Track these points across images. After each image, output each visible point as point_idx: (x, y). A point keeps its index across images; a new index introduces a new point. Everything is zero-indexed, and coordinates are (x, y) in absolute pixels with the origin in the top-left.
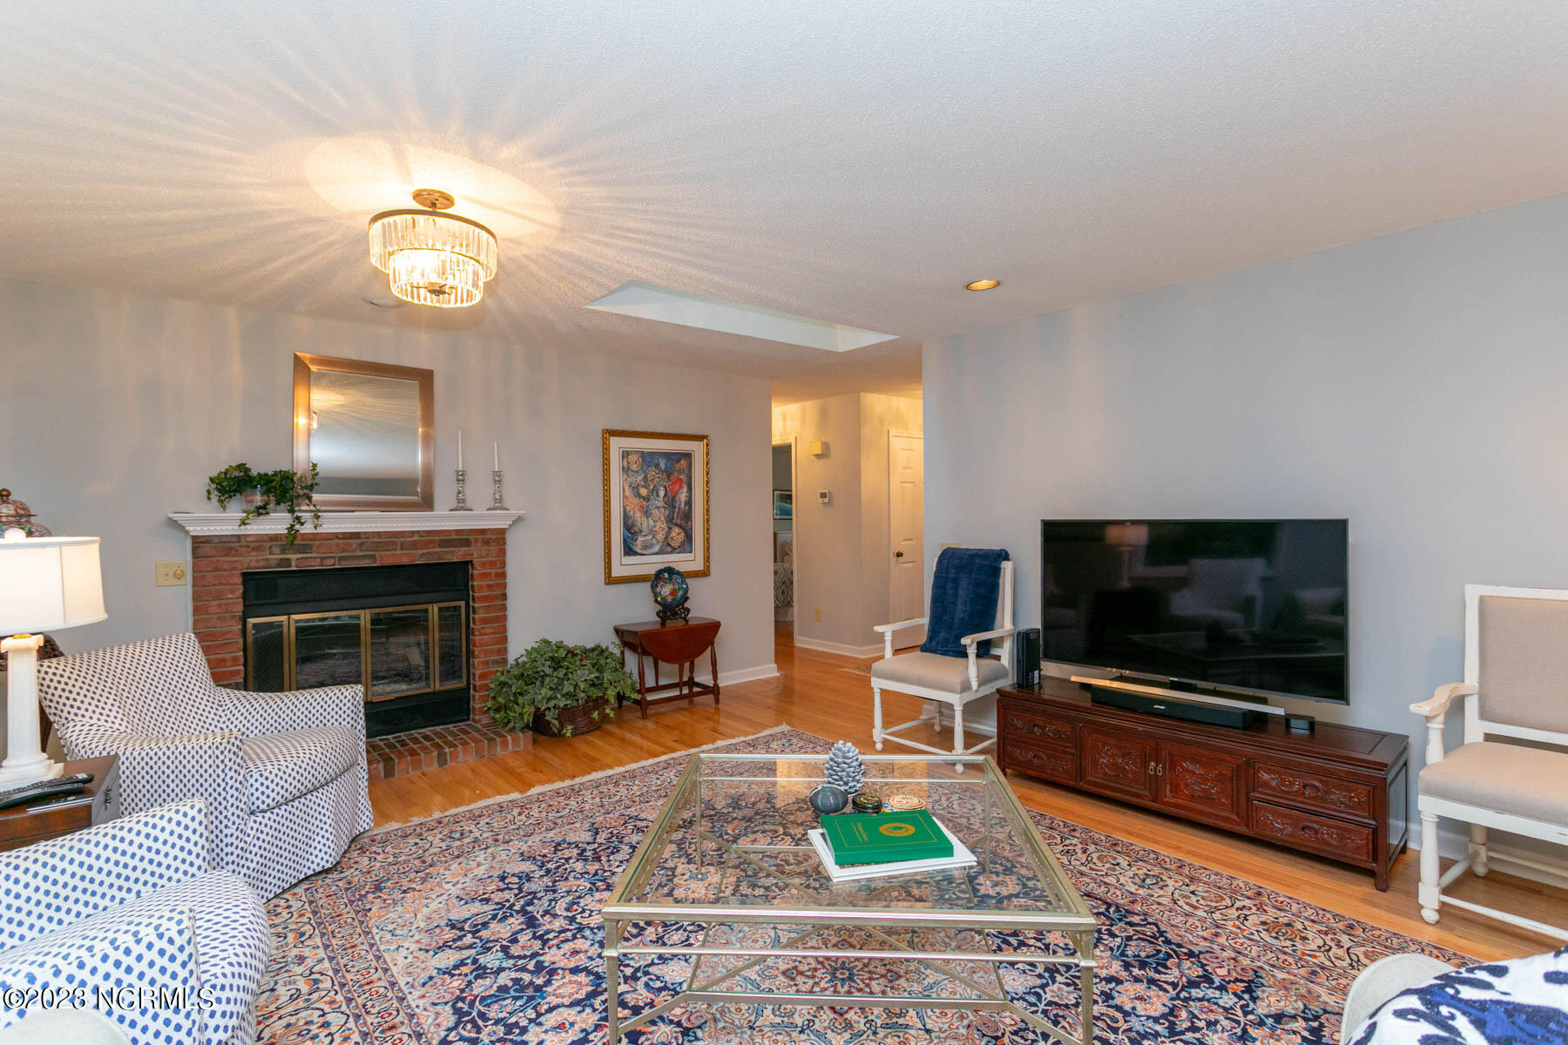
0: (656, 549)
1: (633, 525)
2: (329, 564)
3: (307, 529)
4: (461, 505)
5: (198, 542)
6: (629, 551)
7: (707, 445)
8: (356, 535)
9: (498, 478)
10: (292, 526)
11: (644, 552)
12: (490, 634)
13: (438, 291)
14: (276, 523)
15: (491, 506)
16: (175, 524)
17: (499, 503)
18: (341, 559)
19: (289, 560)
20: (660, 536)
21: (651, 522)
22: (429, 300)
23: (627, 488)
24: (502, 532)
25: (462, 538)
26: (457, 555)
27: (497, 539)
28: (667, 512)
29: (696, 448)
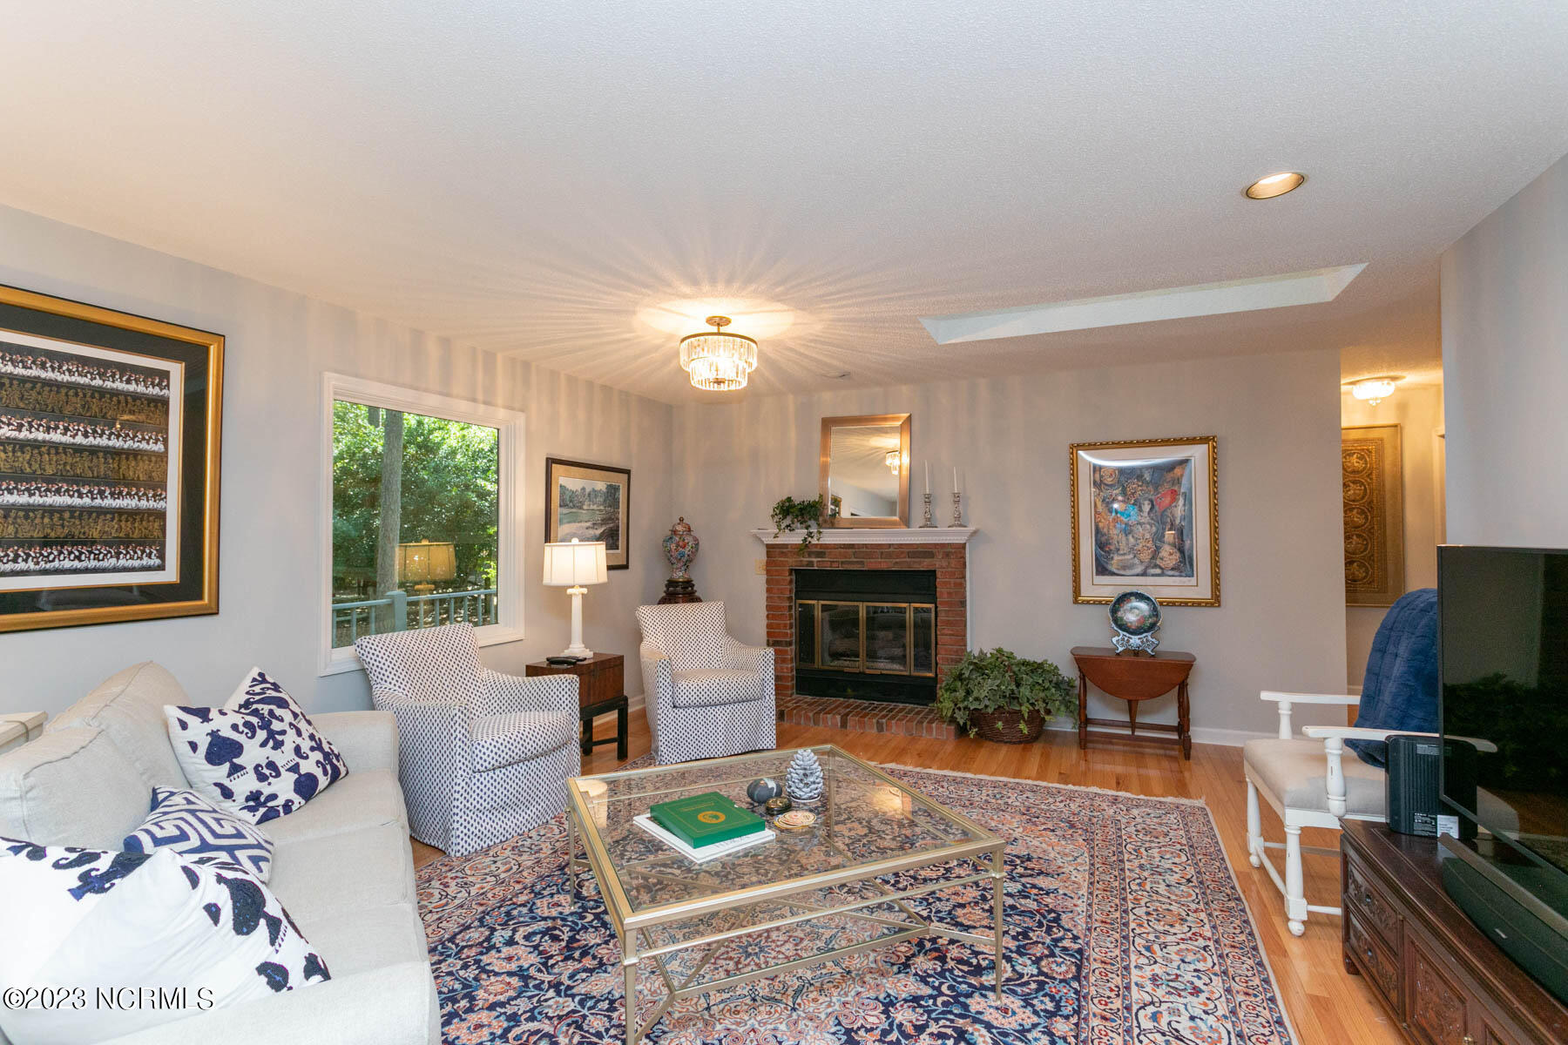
0: (1139, 570)
1: (1107, 543)
2: (835, 567)
3: (814, 541)
4: (930, 523)
5: (769, 547)
6: (1102, 569)
7: (1214, 447)
8: (852, 546)
9: (957, 499)
10: (805, 539)
11: (1122, 572)
12: (950, 635)
13: (718, 382)
14: (796, 538)
15: (953, 523)
16: (759, 539)
17: (959, 521)
18: (842, 563)
19: (812, 562)
20: (1146, 556)
21: (1132, 540)
22: (716, 388)
23: (1099, 504)
24: (963, 546)
25: (927, 551)
26: (924, 565)
27: (956, 554)
28: (1154, 529)
29: (1198, 454)
